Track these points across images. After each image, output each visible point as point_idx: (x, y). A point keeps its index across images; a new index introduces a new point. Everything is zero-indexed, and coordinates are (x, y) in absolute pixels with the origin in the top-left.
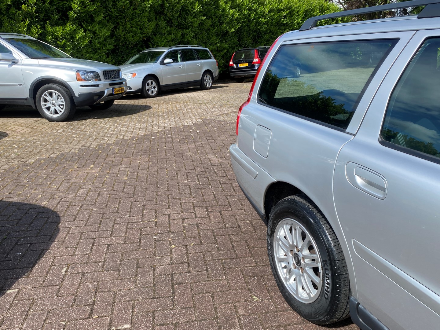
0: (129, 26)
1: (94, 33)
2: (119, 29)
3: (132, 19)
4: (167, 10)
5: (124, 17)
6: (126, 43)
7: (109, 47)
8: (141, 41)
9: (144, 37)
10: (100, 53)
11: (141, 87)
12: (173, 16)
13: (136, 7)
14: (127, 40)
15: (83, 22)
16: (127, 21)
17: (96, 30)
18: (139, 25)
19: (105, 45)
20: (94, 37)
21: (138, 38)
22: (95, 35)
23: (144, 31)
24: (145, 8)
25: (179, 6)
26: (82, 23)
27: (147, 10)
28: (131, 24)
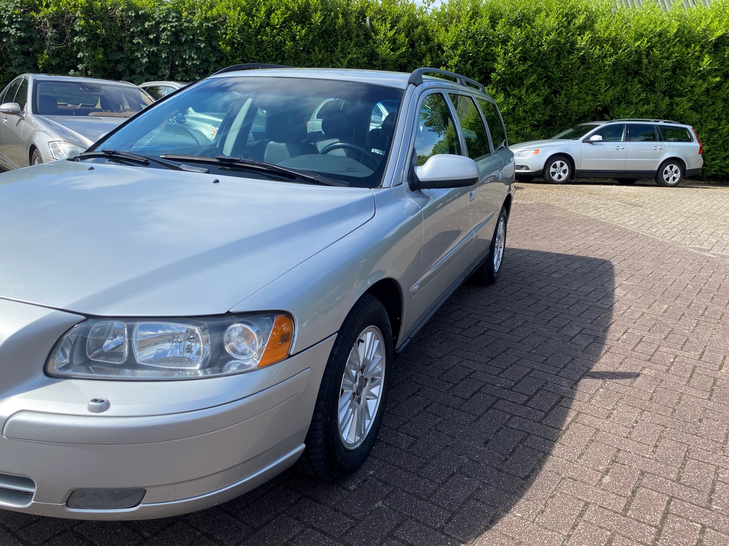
0: (576, 91)
1: (520, 99)
2: (560, 95)
3: (582, 82)
4: (646, 68)
5: (572, 79)
6: (567, 113)
7: (539, 117)
8: (593, 112)
9: (599, 105)
10: (524, 125)
11: (542, 168)
12: (656, 77)
13: (591, 66)
14: (569, 109)
15: (509, 85)
16: (574, 84)
17: (522, 95)
18: (591, 90)
19: (533, 114)
20: (519, 103)
21: (587, 107)
22: (520, 101)
23: (598, 98)
24: (604, 67)
25: (669, 63)
26: (507, 87)
27: (607, 70)
28: (580, 88)
